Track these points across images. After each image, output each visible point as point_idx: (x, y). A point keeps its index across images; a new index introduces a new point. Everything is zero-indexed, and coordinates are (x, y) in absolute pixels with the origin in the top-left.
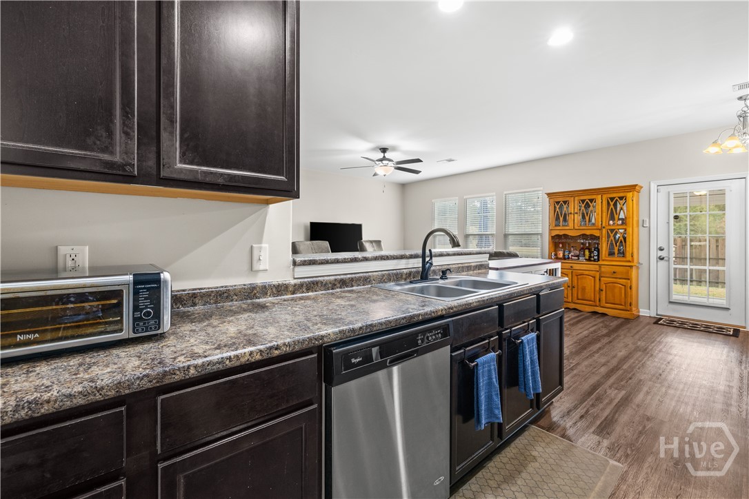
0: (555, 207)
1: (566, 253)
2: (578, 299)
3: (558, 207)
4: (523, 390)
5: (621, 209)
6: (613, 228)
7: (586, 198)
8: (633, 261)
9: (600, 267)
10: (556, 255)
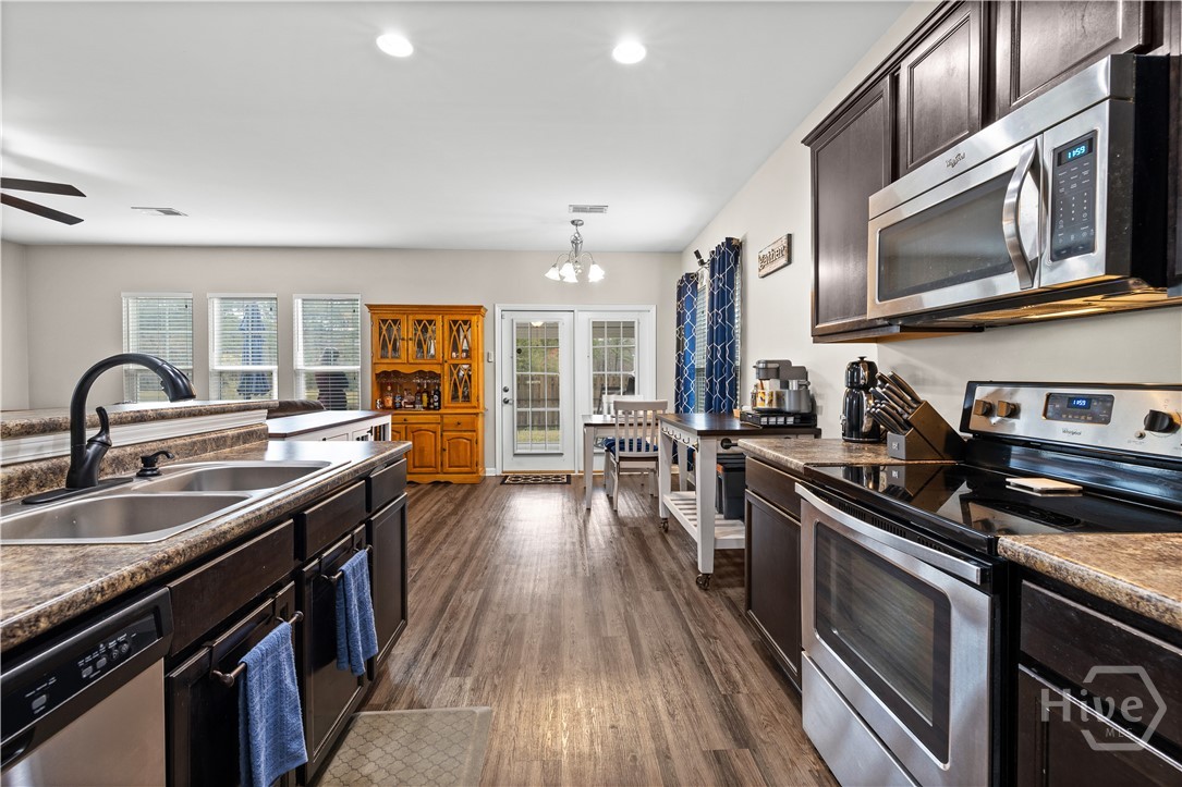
0: (380, 328)
1: (398, 400)
2: (415, 467)
3: (384, 328)
4: (346, 665)
5: (465, 337)
6: (456, 362)
7: (424, 317)
8: (478, 407)
9: (442, 417)
10: (382, 403)
